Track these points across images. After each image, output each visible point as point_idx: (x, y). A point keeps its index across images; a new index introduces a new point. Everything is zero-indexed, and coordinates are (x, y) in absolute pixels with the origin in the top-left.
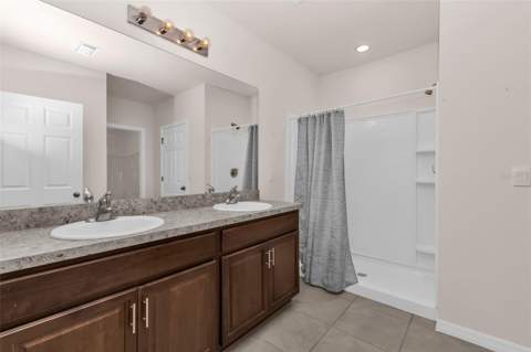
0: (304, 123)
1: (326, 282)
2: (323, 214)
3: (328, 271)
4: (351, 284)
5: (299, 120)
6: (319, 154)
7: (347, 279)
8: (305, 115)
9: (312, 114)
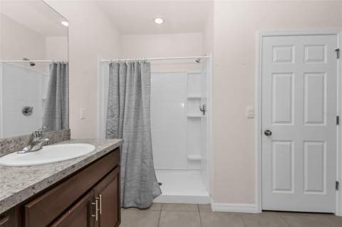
0: (116, 67)
1: (138, 201)
2: (134, 145)
3: (140, 192)
4: (157, 196)
5: (111, 65)
6: (130, 95)
7: (154, 193)
8: (116, 60)
9: (123, 60)
